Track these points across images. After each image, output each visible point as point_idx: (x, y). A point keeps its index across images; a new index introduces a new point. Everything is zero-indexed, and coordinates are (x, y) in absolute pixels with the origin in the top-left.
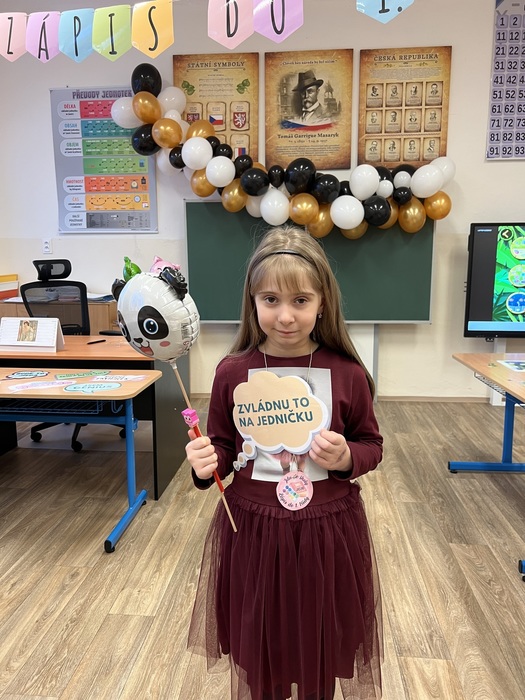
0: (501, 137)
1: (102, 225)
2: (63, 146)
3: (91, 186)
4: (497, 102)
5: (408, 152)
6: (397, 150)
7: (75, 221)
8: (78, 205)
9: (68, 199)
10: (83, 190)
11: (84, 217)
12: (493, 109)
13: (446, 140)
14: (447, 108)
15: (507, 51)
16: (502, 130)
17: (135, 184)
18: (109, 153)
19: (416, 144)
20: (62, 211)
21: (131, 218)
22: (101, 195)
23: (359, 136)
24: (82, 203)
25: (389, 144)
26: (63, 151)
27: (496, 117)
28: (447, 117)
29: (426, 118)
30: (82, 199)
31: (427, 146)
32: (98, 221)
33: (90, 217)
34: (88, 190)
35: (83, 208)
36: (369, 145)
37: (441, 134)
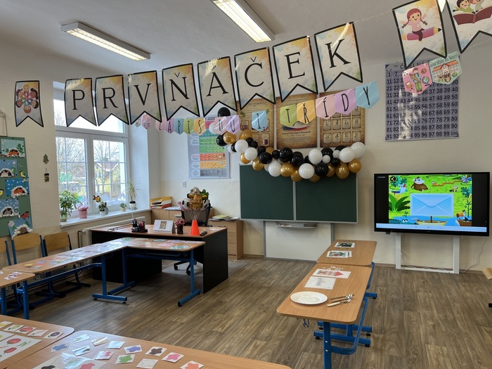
0: (393, 130)
1: (207, 175)
2: (192, 141)
3: (202, 158)
4: (389, 113)
5: (345, 138)
6: (339, 138)
7: (195, 173)
8: (197, 166)
9: (193, 164)
10: (199, 159)
11: (199, 171)
12: (387, 116)
13: (364, 132)
14: (364, 117)
15: (393, 88)
16: (393, 126)
17: (220, 157)
18: (210, 143)
19: (349, 135)
20: (191, 169)
21: (218, 172)
22: (207, 162)
23: (321, 132)
24: (199, 165)
25: (335, 135)
26: (191, 143)
27: (389, 120)
28: (364, 121)
29: (353, 122)
30: (199, 163)
31: (354, 135)
32: (205, 173)
33: (201, 171)
34: (201, 160)
35: (199, 167)
36: (325, 136)
37: (361, 129)
